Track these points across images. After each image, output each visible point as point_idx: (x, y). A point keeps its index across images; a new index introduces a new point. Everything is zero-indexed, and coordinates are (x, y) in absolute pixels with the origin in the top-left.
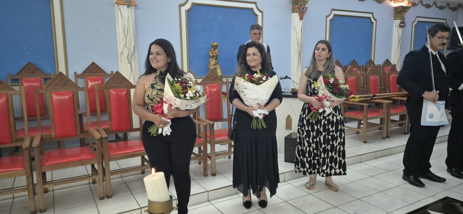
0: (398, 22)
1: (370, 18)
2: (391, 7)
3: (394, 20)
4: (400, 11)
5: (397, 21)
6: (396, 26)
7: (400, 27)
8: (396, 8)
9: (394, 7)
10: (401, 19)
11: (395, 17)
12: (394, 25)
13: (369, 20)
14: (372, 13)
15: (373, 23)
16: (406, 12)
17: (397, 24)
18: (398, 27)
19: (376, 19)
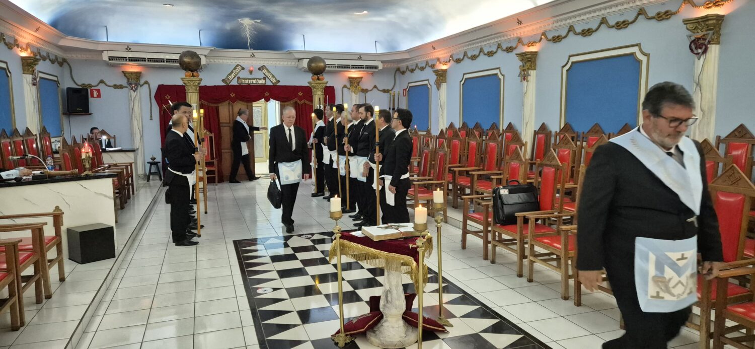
0: (29, 77)
1: (4, 69)
2: (19, 56)
3: (24, 74)
4: (32, 63)
5: (27, 75)
6: (27, 83)
7: (34, 84)
8: (23, 59)
9: (22, 57)
10: (33, 74)
11: (24, 70)
12: (25, 81)
13: (4, 71)
14: (6, 63)
15: (8, 76)
16: (35, 65)
17: (28, 80)
18: (31, 85)
19: (11, 71)
